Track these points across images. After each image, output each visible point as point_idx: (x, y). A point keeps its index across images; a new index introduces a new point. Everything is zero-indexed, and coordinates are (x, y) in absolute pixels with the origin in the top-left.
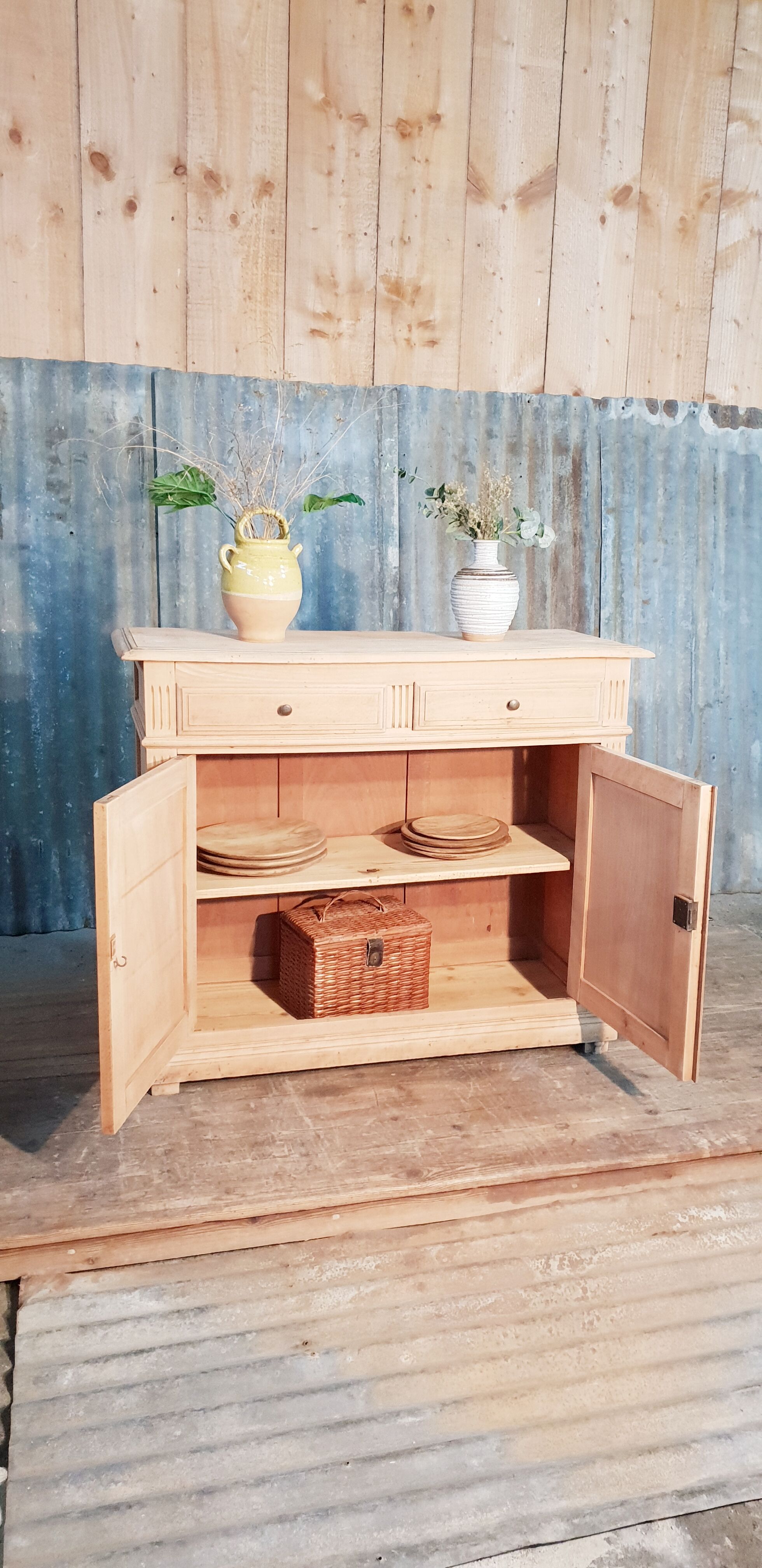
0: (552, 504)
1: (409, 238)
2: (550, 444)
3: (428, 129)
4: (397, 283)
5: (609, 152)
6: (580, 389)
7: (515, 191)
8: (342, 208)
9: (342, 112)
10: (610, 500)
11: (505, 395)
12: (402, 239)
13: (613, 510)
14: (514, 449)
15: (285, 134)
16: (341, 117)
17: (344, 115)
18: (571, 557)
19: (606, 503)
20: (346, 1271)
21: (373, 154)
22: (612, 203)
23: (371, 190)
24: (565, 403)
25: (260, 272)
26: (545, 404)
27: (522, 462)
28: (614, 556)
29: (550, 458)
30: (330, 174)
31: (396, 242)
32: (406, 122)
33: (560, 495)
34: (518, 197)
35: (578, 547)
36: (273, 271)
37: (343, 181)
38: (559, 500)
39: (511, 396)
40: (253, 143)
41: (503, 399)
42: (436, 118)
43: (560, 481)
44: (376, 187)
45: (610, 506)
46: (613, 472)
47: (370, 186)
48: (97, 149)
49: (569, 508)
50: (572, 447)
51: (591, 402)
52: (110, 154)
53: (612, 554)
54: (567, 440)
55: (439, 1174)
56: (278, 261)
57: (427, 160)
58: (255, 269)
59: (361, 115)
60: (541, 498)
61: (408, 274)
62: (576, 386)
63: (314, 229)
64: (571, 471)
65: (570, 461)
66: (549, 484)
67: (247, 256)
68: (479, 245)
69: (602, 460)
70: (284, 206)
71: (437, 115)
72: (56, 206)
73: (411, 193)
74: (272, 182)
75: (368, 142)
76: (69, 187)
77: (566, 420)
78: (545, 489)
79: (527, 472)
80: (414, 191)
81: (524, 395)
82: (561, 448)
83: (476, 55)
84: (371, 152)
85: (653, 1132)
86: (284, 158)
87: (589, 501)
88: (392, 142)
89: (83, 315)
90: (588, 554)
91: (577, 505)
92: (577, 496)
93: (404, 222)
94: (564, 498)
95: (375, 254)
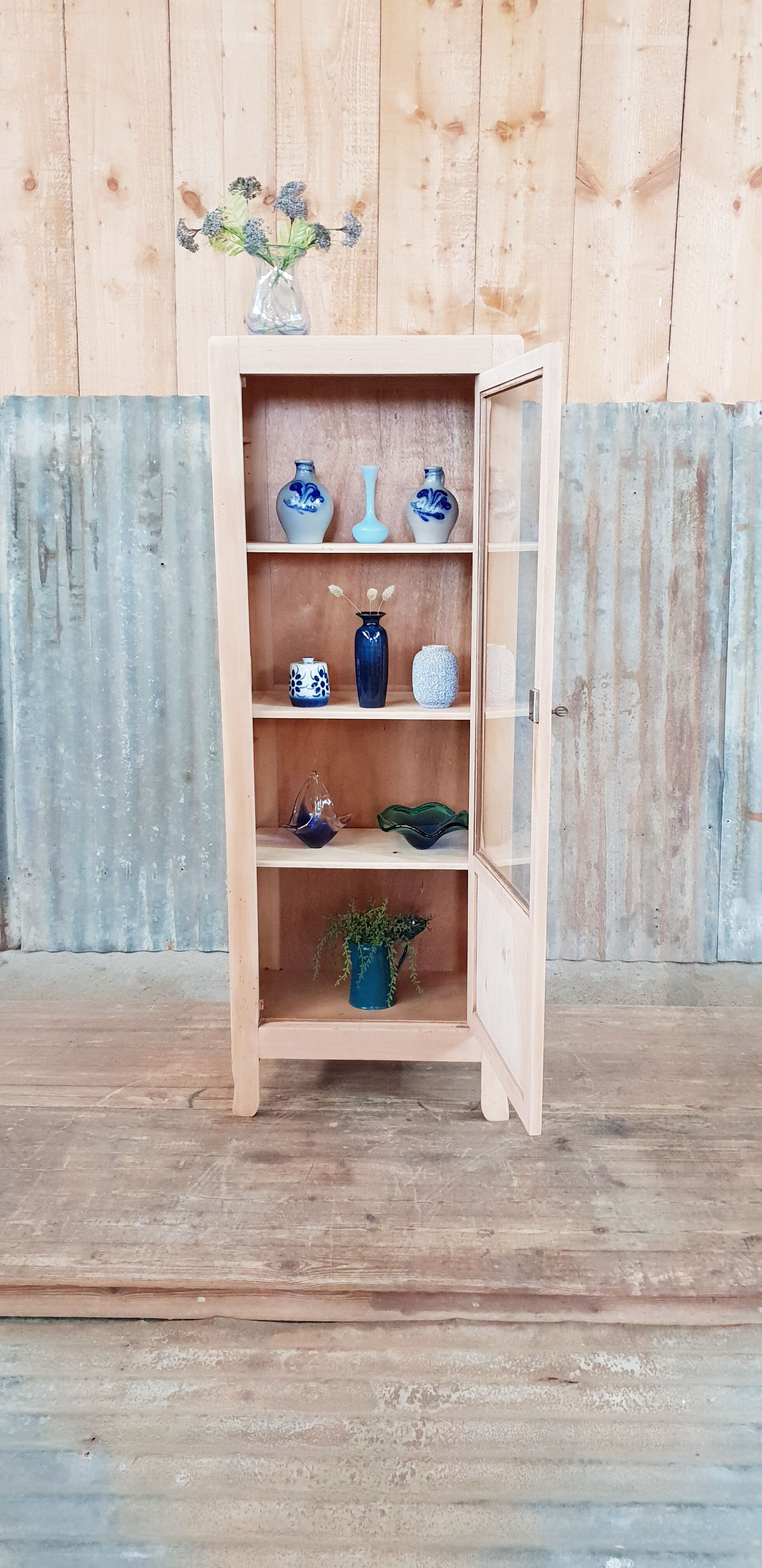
0: (671, 522)
1: (510, 246)
2: (670, 457)
3: (531, 128)
4: (497, 294)
5: (744, 129)
6: (710, 395)
7: (631, 185)
8: (437, 221)
9: (436, 122)
10: (740, 516)
11: (619, 405)
12: (502, 247)
13: (746, 527)
14: (627, 463)
15: (376, 151)
16: (435, 127)
17: (439, 126)
18: (694, 580)
19: (737, 520)
20: (185, 1362)
21: (471, 162)
22: (748, 186)
23: (468, 199)
24: (688, 410)
25: (351, 293)
26: (665, 413)
27: (637, 478)
28: (746, 578)
29: (670, 472)
30: (424, 187)
31: (496, 251)
32: (506, 124)
33: (681, 511)
34: (635, 189)
35: (702, 568)
36: (364, 292)
37: (438, 193)
38: (680, 518)
39: (627, 407)
40: (344, 164)
41: (617, 410)
42: (539, 116)
43: (682, 496)
44: (474, 196)
45: (742, 523)
46: (747, 485)
47: (468, 195)
48: (188, 188)
49: (692, 525)
50: (697, 458)
51: (722, 408)
52: (201, 191)
53: (744, 575)
54: (691, 451)
55: (315, 1270)
56: (370, 282)
57: (530, 162)
58: (345, 292)
59: (458, 122)
60: (659, 515)
61: (510, 283)
62: (705, 392)
63: (408, 245)
64: (695, 485)
65: (694, 474)
66: (669, 500)
67: (337, 279)
68: (590, 247)
69: (734, 471)
70: (376, 225)
71: (542, 112)
72: (151, 247)
73: (512, 198)
74: (363, 201)
75: (465, 148)
76: (163, 227)
77: (689, 430)
78: (663, 506)
79: (643, 488)
80: (516, 195)
81: (640, 405)
82: (683, 460)
83: (585, 43)
84: (469, 160)
85: (587, 1254)
86: (376, 176)
87: (715, 517)
88: (491, 146)
89: (176, 351)
90: (713, 576)
91: (702, 522)
92: (703, 512)
93: (505, 229)
94: (686, 514)
95: (473, 266)
